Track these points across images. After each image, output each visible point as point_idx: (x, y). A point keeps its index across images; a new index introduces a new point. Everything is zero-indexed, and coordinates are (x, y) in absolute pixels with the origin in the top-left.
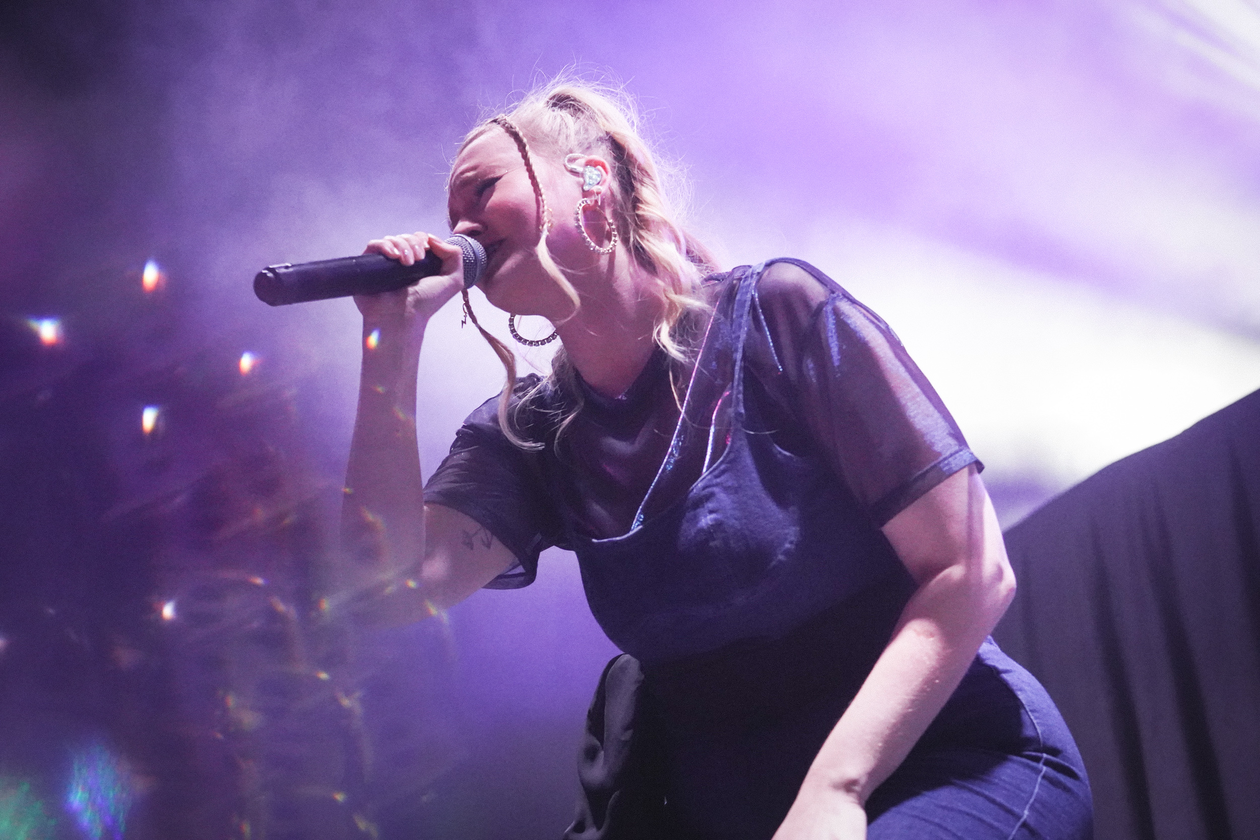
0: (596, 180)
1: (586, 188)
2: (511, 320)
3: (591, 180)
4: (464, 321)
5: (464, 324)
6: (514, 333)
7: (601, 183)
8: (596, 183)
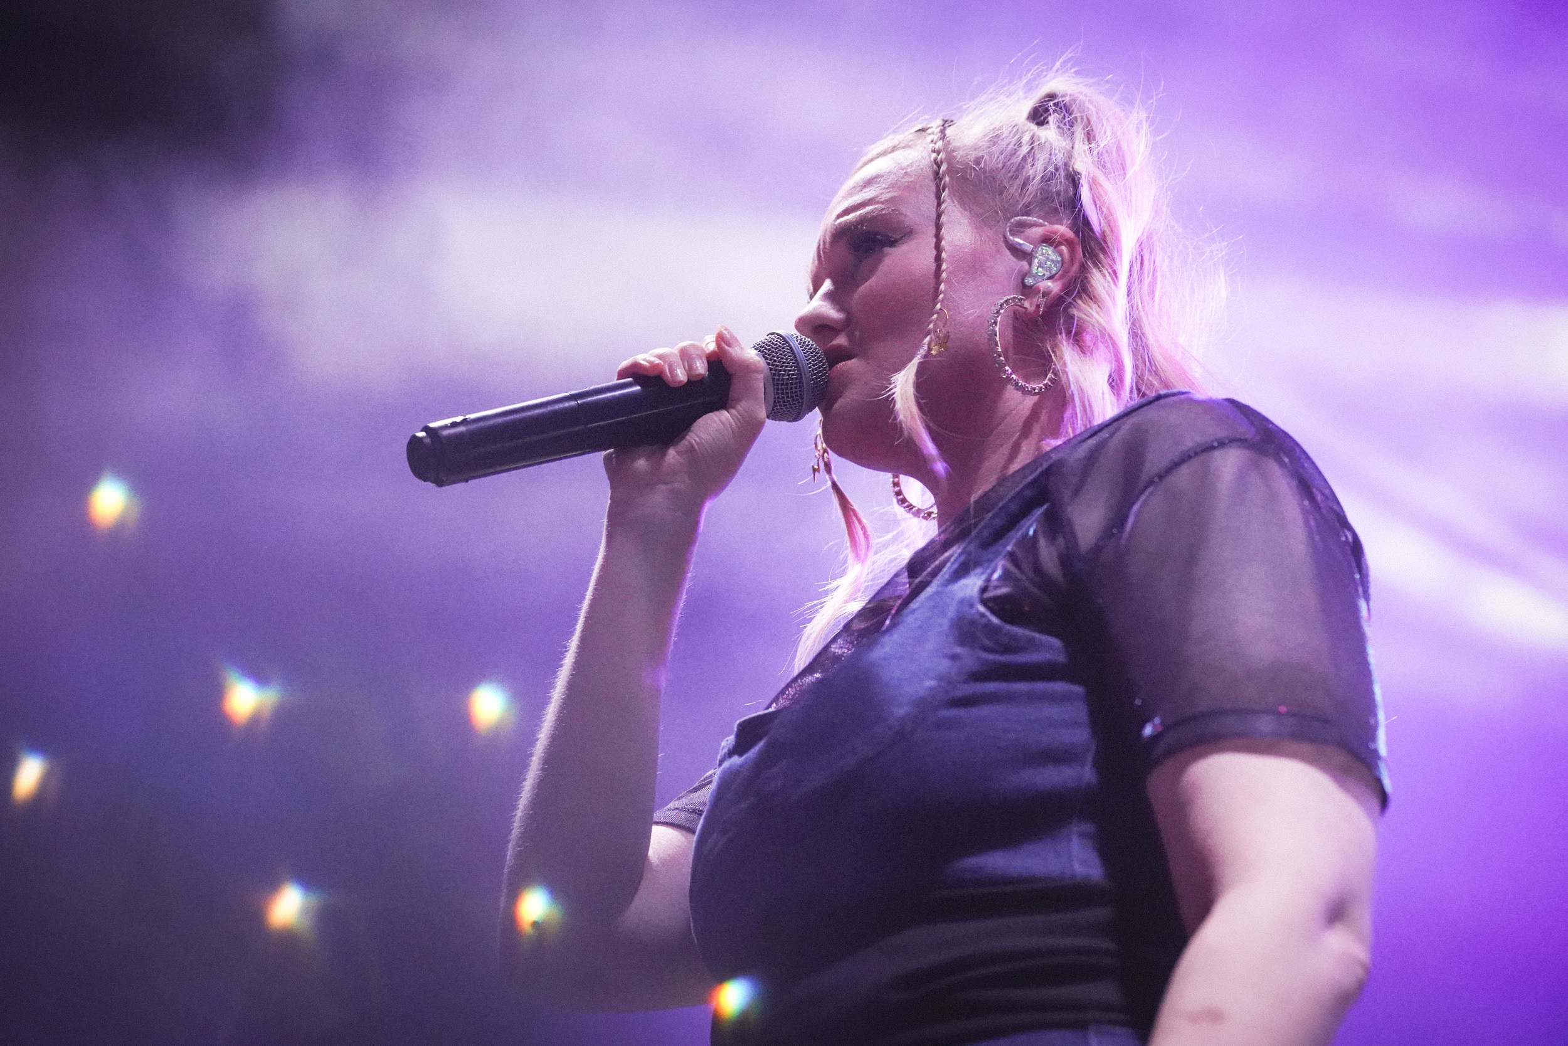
0: (1050, 269)
1: (1029, 281)
2: (896, 484)
3: (1040, 269)
4: (816, 467)
5: (816, 473)
6: (900, 497)
7: (1056, 277)
8: (1048, 274)
